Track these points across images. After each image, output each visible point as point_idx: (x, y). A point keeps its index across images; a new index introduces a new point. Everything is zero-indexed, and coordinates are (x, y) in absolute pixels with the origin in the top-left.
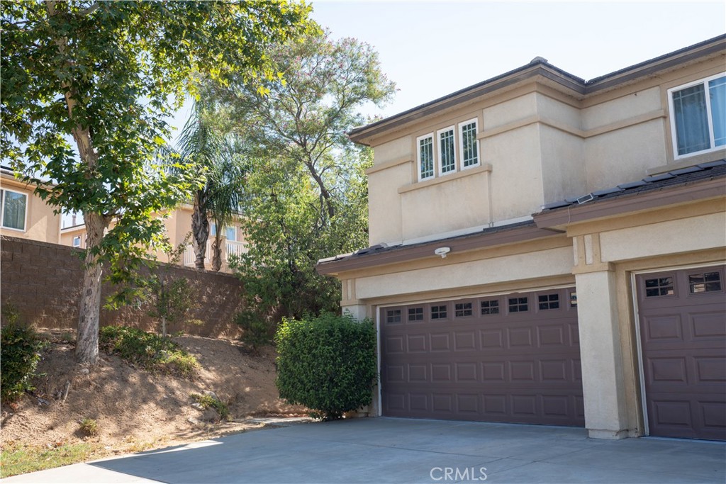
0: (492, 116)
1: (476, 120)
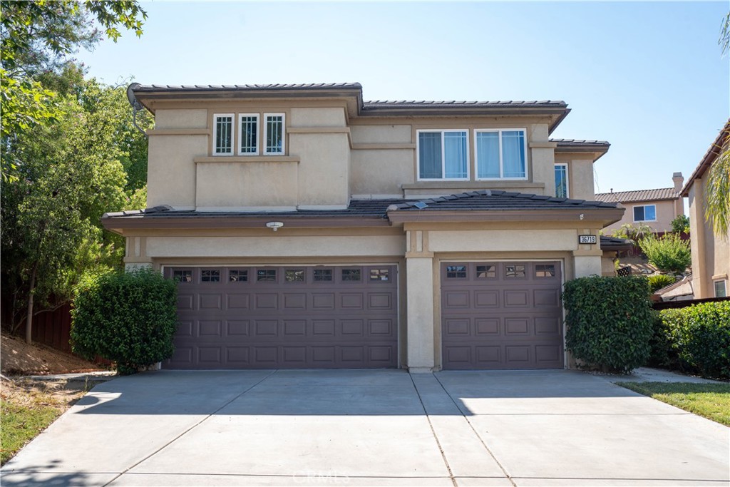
0: (300, 116)
1: (283, 115)
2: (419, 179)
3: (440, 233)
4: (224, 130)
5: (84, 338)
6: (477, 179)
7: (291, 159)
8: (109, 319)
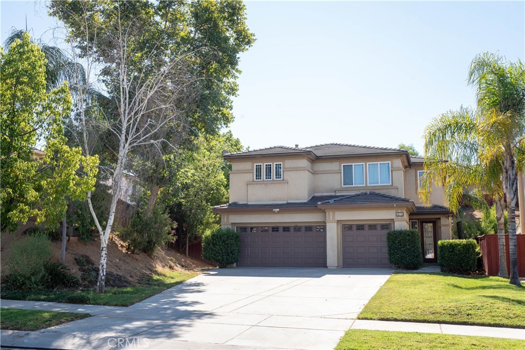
1: (281, 163)
2: (343, 186)
3: (339, 212)
4: (259, 170)
5: (206, 254)
6: (368, 185)
7: (285, 182)
8: (215, 247)
